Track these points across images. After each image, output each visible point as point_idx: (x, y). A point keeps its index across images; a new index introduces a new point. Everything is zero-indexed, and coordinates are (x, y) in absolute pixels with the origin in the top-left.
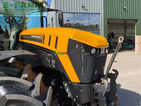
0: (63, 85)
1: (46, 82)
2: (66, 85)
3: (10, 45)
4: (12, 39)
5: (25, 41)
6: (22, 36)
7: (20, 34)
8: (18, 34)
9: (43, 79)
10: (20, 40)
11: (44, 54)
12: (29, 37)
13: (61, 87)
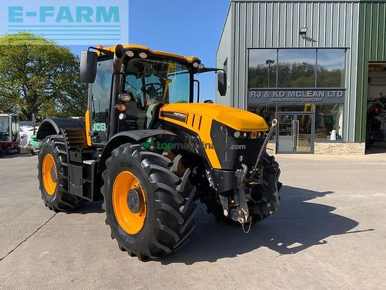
0: (205, 173)
1: (184, 163)
2: (208, 173)
3: (146, 123)
4: (149, 115)
5: (166, 119)
6: (162, 112)
7: (161, 110)
8: (157, 109)
9: (182, 161)
10: (160, 117)
11: (187, 136)
12: (171, 114)
13: (203, 176)
